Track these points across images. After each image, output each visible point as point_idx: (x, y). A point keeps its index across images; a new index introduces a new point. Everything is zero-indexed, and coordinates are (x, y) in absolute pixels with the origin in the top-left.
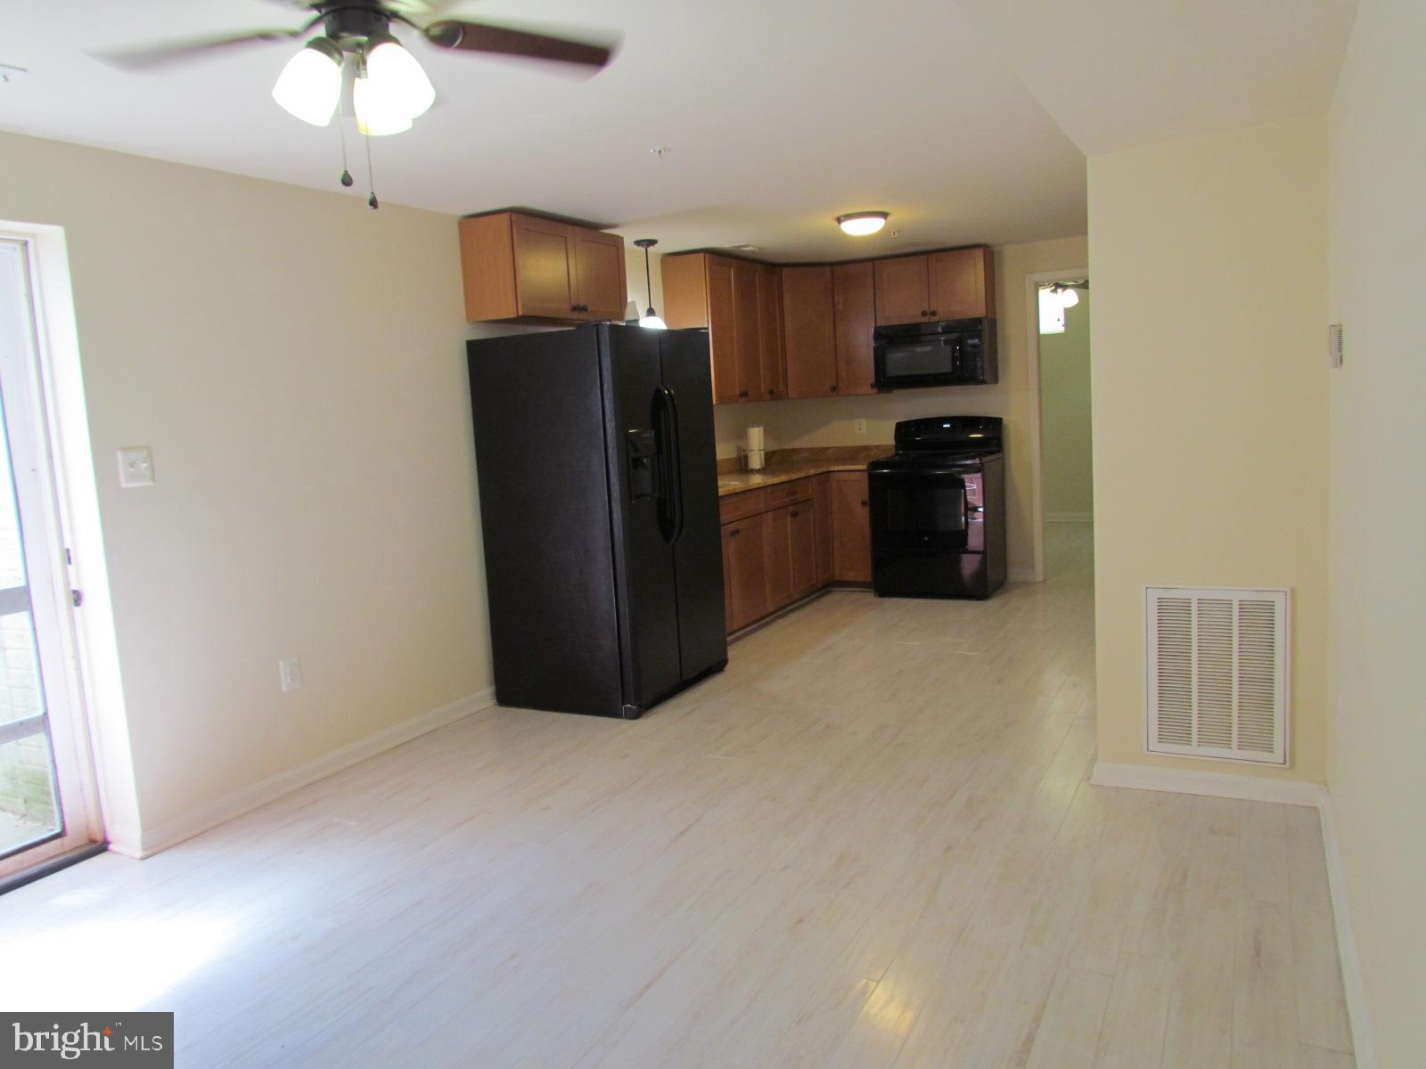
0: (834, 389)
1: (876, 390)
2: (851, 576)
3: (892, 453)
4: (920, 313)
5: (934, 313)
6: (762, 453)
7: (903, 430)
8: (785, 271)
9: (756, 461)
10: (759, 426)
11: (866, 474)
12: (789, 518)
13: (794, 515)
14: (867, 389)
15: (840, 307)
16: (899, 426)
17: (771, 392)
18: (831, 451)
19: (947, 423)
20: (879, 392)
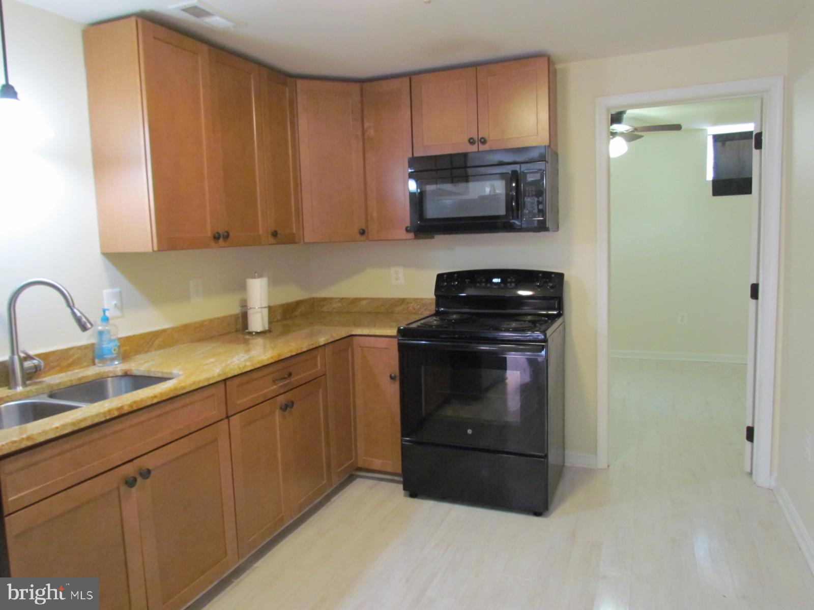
0: (363, 232)
1: (411, 235)
2: (377, 463)
3: (432, 309)
4: (466, 140)
5: (483, 141)
6: (266, 311)
7: (445, 282)
8: (300, 83)
9: (258, 321)
10: (260, 276)
11: (395, 342)
12: (277, 414)
13: (287, 407)
14: (402, 234)
15: (371, 132)
16: (440, 277)
17: (275, 234)
18: (364, 302)
19: (498, 277)
20: (417, 237)
